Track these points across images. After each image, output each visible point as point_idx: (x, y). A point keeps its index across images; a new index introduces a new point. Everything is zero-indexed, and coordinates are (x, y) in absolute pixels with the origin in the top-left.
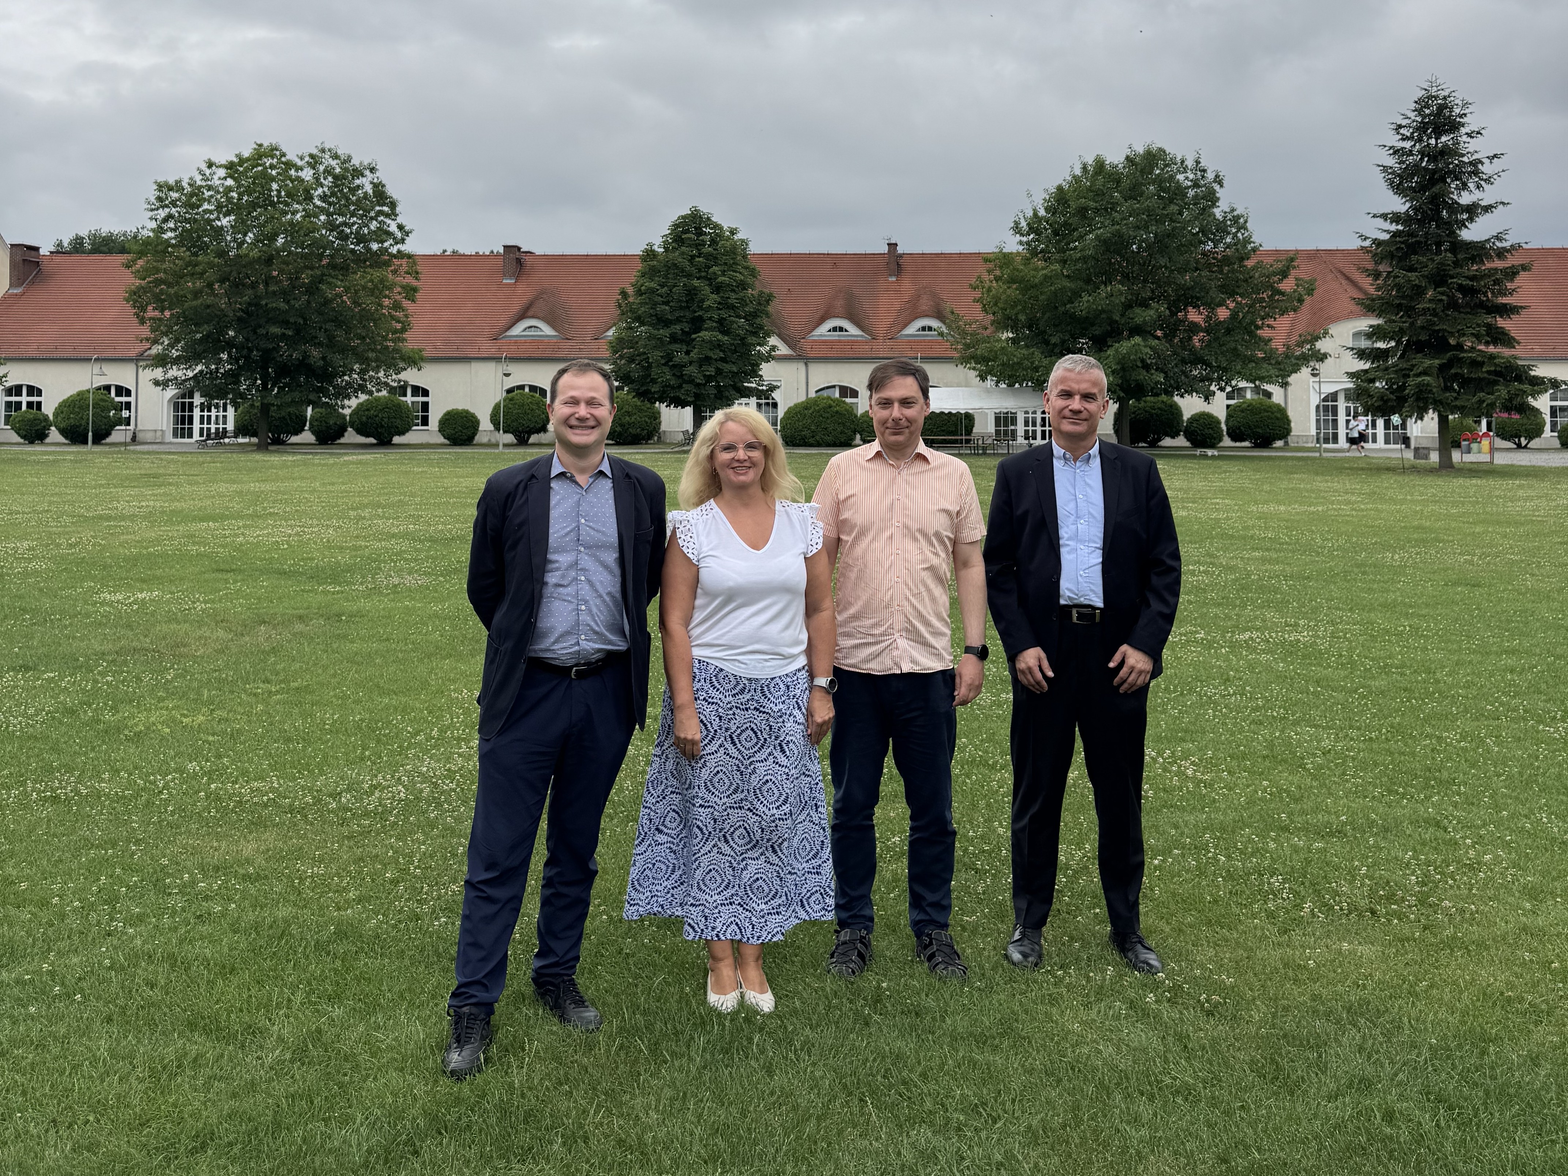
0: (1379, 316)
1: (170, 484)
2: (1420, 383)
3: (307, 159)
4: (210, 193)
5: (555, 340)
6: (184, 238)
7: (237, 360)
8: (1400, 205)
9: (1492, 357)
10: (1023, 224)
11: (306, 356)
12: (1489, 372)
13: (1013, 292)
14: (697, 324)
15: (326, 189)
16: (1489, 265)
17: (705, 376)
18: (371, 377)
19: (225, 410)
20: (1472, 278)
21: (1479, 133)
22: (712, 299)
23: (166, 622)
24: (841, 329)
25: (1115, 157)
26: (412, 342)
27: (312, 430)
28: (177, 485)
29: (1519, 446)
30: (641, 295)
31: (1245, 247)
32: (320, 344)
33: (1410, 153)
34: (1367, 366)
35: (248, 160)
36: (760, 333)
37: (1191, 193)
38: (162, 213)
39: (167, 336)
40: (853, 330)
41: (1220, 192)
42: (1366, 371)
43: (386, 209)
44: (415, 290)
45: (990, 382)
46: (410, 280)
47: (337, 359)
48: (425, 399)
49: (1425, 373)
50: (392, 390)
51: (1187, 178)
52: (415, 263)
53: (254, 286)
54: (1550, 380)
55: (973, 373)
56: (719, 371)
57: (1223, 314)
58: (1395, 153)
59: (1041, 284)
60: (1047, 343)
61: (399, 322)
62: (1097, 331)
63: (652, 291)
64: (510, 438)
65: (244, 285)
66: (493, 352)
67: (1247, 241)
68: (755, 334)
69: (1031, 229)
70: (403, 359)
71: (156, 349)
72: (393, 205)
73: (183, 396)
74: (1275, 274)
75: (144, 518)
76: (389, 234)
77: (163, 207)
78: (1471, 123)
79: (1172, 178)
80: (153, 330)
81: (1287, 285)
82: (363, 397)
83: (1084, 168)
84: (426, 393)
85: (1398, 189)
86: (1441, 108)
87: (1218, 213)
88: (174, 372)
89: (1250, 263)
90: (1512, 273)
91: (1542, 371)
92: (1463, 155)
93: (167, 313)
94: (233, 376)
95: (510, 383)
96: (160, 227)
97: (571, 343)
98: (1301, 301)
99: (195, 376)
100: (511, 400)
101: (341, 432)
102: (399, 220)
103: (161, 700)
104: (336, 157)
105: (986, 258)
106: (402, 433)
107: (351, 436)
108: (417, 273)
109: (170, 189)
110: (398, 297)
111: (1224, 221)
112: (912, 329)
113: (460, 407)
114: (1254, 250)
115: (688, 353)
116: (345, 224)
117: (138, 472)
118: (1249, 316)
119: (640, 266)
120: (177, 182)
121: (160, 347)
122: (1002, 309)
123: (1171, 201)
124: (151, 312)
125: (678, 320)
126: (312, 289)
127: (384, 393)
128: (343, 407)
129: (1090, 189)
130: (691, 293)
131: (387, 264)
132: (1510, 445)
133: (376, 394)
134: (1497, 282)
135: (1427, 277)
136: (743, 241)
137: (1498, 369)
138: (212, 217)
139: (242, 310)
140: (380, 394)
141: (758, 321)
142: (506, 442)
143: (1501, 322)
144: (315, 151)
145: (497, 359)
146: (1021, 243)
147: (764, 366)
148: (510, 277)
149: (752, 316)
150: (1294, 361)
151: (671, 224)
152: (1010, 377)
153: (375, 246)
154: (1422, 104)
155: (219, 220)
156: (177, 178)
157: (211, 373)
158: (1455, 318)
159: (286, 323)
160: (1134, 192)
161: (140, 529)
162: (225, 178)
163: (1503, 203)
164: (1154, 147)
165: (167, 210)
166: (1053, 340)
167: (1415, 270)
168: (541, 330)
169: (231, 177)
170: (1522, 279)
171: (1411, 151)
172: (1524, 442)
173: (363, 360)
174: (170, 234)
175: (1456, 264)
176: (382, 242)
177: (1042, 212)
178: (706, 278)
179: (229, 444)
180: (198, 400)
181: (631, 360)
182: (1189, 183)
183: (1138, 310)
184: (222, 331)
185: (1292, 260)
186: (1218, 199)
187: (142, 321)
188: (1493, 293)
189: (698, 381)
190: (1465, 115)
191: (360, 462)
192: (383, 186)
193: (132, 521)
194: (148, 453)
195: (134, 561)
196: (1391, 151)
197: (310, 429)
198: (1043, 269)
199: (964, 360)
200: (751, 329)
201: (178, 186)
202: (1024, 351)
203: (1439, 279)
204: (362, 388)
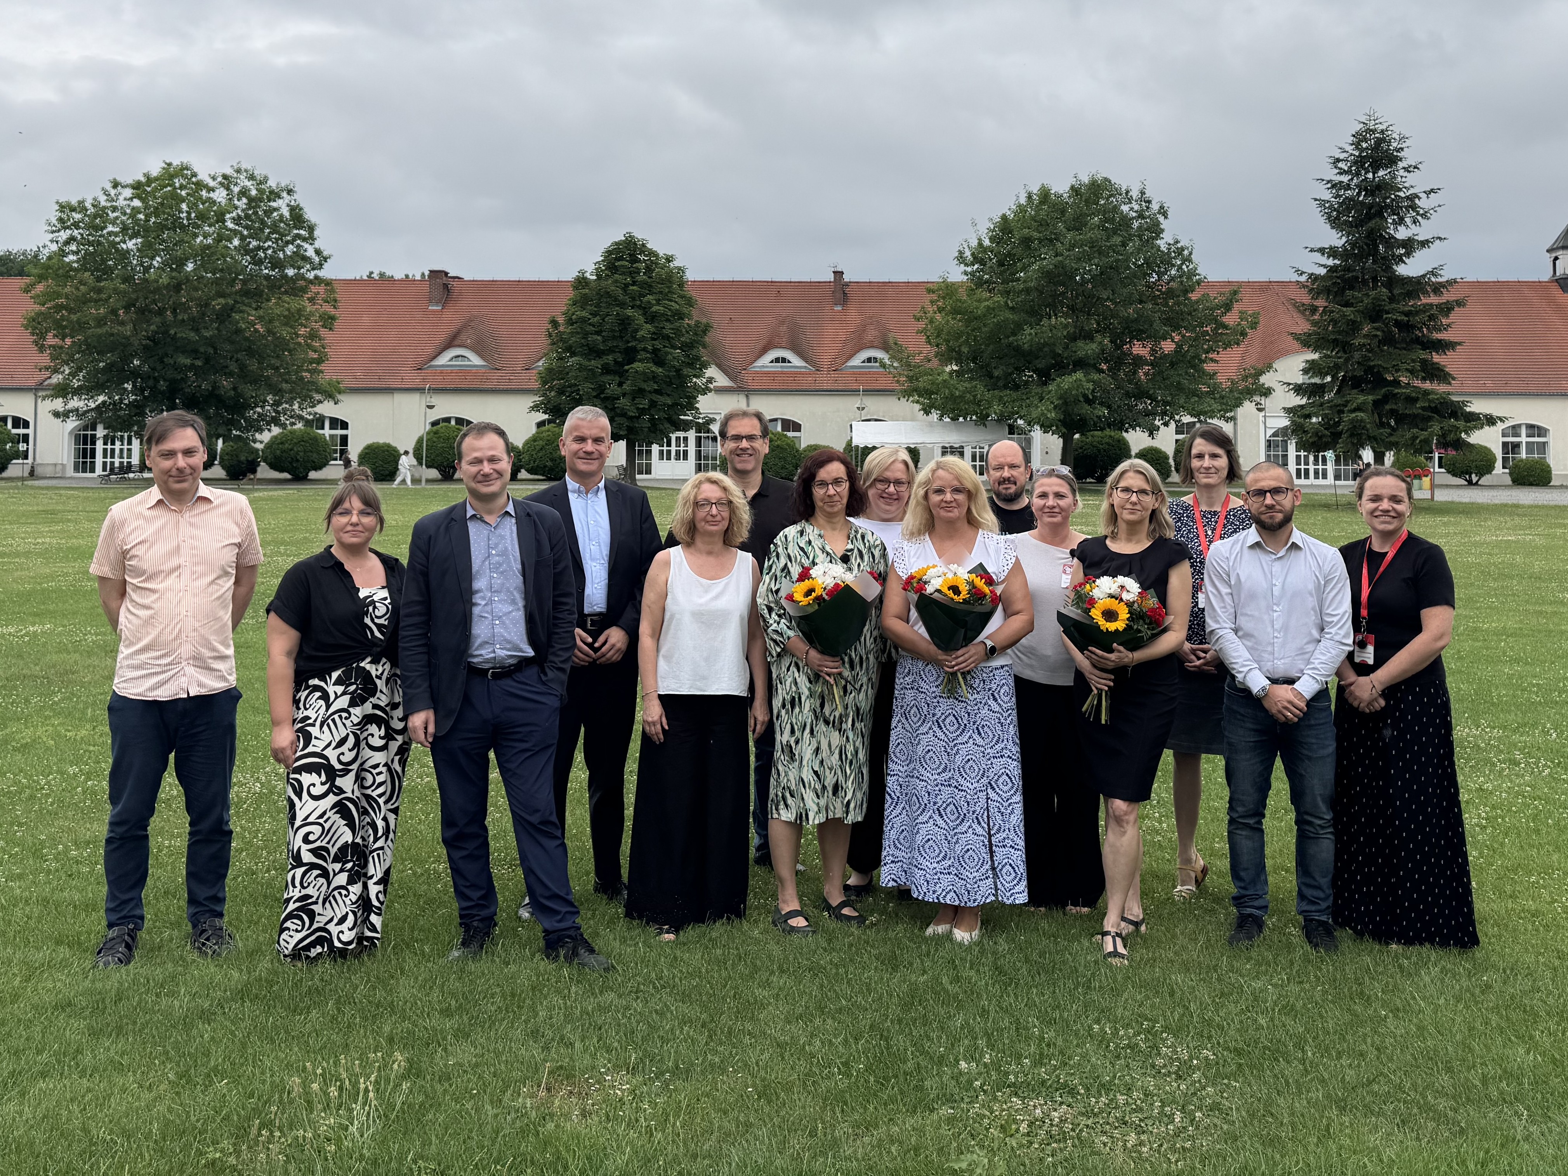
0: (1315, 350)
1: (69, 521)
2: (1353, 419)
3: (220, 179)
4: (115, 214)
5: (483, 370)
6: (86, 261)
7: (142, 390)
8: (1336, 239)
9: (1426, 393)
10: (968, 253)
11: (215, 386)
12: (1423, 408)
13: (956, 324)
14: (631, 355)
15: (239, 211)
16: (1425, 300)
17: (638, 409)
18: (285, 410)
19: (130, 443)
20: (1407, 314)
21: (1415, 167)
22: (646, 330)
23: (56, 653)
24: (784, 360)
25: (1061, 187)
26: (329, 373)
27: (222, 464)
28: (76, 522)
29: (1470, 483)
30: (572, 324)
31: (1189, 278)
32: (231, 374)
33: (1348, 187)
34: (1304, 401)
35: (156, 179)
36: (697, 365)
37: (1136, 225)
38: (64, 235)
39: (68, 364)
40: (796, 361)
41: (1164, 224)
42: (1302, 407)
43: (302, 232)
44: (333, 318)
45: (935, 415)
46: (328, 309)
47: (248, 391)
48: (344, 432)
49: (1358, 409)
50: (308, 423)
51: (1132, 209)
52: (332, 291)
53: (161, 312)
54: (1486, 416)
55: (917, 407)
56: (653, 404)
57: (1168, 346)
58: (1333, 186)
59: (984, 316)
60: (991, 376)
61: (315, 351)
62: (1041, 364)
63: (583, 320)
64: (434, 473)
65: (150, 311)
66: (417, 382)
67: (1192, 273)
68: (691, 365)
69: (976, 259)
70: (318, 391)
71: (57, 379)
72: (311, 229)
73: (85, 428)
74: (1218, 307)
75: (39, 555)
76: (306, 259)
77: (65, 228)
78: (1409, 157)
79: (1116, 209)
80: (53, 358)
81: (1231, 319)
82: (276, 430)
83: (1030, 197)
84: (344, 425)
85: (1335, 222)
86: (1379, 142)
87: (1162, 244)
88: (75, 403)
89: (1194, 296)
90: (1447, 309)
91: (1477, 406)
92: (1400, 190)
93: (68, 341)
94: (137, 407)
95: (434, 415)
96: (61, 249)
97: (499, 373)
98: (1244, 334)
99: (98, 407)
100: (435, 433)
101: (252, 468)
102: (317, 244)
103: (47, 718)
104: (252, 177)
105: (929, 288)
106: (318, 467)
107: (264, 471)
108: (336, 301)
109: (73, 210)
110: (317, 326)
111: (1169, 253)
112: (857, 361)
113: (381, 440)
114: (1199, 282)
115: (620, 384)
116: (259, 248)
117: (35, 508)
118: (1192, 350)
119: (571, 294)
120: (80, 202)
121: (60, 377)
122: (945, 340)
123: (1115, 232)
124: (51, 340)
125: (611, 351)
126: (224, 315)
127: (299, 426)
128: (255, 441)
129: (1033, 218)
130: (624, 323)
131: (304, 290)
132: (1462, 482)
133: (289, 427)
134: (1431, 318)
135: (1363, 312)
136: (679, 268)
137: (1433, 405)
138: (118, 239)
139: (148, 338)
140: (295, 427)
141: (694, 352)
142: (430, 477)
143: (1436, 358)
144: (229, 171)
145: (420, 390)
146: (966, 273)
147: (700, 398)
148: (437, 303)
149: (687, 347)
150: (1236, 395)
151: (603, 250)
152: (953, 410)
153: (290, 272)
154: (1359, 138)
155: (125, 242)
156: (80, 199)
157: (115, 404)
158: (1390, 354)
159: (194, 353)
160: (1078, 224)
161: (34, 565)
162: (131, 199)
163: (1440, 238)
164: (1099, 177)
165: (68, 232)
166: (996, 373)
167: (1351, 305)
168: (469, 360)
169: (138, 197)
170: (1455, 316)
171: (1349, 185)
172: (1474, 478)
173: (277, 391)
174: (72, 257)
175: (1392, 299)
176: (299, 268)
177: (987, 242)
178: (640, 307)
179: (134, 479)
180: (100, 432)
181: (561, 392)
182: (1134, 214)
183: (1080, 343)
184: (126, 359)
185: (1235, 293)
186: (1162, 231)
187: (41, 349)
188: (1428, 329)
189: (631, 414)
190: (1402, 149)
191: (271, 499)
192: (301, 209)
193: (27, 558)
194: (48, 488)
195: (26, 597)
196: (1329, 185)
197: (220, 463)
198: (986, 300)
199: (907, 394)
200: (687, 360)
201: (81, 207)
202: (967, 385)
203: (1375, 314)
204: (276, 421)
